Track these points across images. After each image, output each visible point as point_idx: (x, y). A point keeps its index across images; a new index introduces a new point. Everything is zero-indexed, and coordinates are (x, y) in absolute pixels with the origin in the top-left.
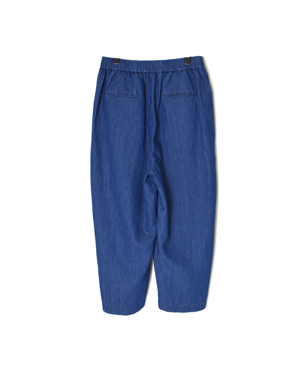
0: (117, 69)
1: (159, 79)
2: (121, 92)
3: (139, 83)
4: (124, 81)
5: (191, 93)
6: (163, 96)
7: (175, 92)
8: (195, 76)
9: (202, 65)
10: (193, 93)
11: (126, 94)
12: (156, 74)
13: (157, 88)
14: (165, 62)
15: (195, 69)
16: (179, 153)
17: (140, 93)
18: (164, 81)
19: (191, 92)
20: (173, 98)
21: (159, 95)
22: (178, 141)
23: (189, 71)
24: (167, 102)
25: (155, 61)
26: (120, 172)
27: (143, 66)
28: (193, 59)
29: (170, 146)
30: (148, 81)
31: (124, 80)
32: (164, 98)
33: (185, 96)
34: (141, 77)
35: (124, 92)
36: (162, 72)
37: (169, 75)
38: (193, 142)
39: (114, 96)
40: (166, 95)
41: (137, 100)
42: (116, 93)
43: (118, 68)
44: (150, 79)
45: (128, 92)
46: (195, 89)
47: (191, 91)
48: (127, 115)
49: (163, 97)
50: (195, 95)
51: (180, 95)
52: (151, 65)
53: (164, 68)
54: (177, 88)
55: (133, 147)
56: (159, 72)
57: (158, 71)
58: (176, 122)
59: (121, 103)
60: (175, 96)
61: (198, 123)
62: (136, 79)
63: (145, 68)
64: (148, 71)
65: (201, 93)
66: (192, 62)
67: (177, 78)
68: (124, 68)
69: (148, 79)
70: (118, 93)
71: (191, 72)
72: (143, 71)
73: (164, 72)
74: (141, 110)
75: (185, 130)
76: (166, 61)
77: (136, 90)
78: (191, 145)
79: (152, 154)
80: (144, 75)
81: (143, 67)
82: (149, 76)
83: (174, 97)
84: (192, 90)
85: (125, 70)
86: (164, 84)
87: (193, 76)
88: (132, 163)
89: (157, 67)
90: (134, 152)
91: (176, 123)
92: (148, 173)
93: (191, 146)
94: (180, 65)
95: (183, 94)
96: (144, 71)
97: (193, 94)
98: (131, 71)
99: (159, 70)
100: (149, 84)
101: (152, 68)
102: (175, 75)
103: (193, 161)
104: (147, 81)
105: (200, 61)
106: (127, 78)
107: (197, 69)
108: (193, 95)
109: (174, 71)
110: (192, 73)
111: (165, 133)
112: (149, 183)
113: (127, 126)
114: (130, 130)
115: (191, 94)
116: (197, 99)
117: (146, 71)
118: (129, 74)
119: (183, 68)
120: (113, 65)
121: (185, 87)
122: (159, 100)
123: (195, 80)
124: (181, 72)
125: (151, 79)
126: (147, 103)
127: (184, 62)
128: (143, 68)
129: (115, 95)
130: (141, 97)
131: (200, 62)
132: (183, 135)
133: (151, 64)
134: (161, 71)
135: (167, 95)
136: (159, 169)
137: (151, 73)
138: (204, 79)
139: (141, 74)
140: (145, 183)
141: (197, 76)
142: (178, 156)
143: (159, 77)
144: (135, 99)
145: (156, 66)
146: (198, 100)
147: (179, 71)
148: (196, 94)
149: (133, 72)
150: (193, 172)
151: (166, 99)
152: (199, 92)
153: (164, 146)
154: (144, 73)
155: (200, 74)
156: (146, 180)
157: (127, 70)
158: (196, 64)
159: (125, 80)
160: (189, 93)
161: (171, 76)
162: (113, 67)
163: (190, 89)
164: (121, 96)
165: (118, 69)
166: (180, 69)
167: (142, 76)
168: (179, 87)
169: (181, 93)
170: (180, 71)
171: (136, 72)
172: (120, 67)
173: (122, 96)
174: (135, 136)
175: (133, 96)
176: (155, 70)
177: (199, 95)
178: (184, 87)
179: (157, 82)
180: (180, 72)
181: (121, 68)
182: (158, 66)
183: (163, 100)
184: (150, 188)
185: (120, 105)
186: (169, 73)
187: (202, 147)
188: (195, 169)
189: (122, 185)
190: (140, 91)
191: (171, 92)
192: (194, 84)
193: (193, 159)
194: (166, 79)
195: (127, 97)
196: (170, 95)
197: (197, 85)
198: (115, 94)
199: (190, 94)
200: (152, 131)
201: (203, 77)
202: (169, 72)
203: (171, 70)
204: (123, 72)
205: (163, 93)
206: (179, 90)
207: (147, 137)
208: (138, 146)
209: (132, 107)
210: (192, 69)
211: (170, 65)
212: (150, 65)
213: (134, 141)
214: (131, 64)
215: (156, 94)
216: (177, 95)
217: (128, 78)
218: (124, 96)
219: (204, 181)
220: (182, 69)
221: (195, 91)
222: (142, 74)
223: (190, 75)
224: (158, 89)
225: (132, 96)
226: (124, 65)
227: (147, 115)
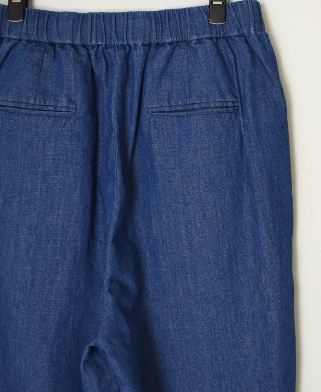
0: (16, 35)
1: (135, 65)
2: (24, 100)
3: (75, 76)
4: (35, 68)
5: (225, 105)
6: (144, 113)
7: (180, 103)
8: (237, 55)
9: (257, 24)
10: (230, 104)
11: (37, 107)
12: (127, 50)
13: (129, 90)
14: (153, 17)
15: (239, 36)
16: (189, 276)
17: (79, 104)
18: (148, 70)
19: (227, 102)
20: (174, 119)
21: (135, 111)
22: (185, 243)
23: (222, 44)
24: (156, 131)
25: (123, 14)
26: (17, 327)
27: (89, 27)
28: (231, 9)
29: (163, 254)
30: (104, 70)
31: (33, 66)
32: (149, 119)
33: (208, 114)
34: (84, 59)
35: (32, 101)
36: (143, 45)
37: (164, 52)
38: (230, 246)
39: (4, 111)
40: (154, 110)
41: (68, 125)
42: (10, 104)
43: (21, 33)
44: (109, 64)
45: (44, 102)
46: (238, 96)
47: (226, 99)
48: (39, 167)
49: (146, 117)
50: (236, 112)
51: (194, 109)
52: (113, 26)
53: (151, 34)
54: (187, 91)
55: (56, 258)
56: (135, 45)
57: (131, 43)
58: (182, 187)
59: (23, 131)
60: (181, 114)
61: (245, 190)
62: (67, 64)
63: (97, 34)
64: (102, 41)
65: (254, 105)
66: (229, 18)
67: (185, 61)
68: (35, 32)
69: (104, 63)
70: (17, 102)
71: (227, 46)
72: (89, 43)
73: (150, 45)
74: (80, 152)
75: (207, 212)
76: (155, 13)
77: (67, 96)
78: (225, 253)
79: (108, 284)
80: (92, 52)
81: (89, 30)
82: (107, 56)
83: (178, 117)
84: (229, 97)
85: (40, 40)
86: (149, 80)
87: (231, 56)
88: (53, 304)
89: (130, 31)
90: (60, 273)
91: (181, 189)
92: (92, 344)
93: (225, 256)
94: (195, 26)
95: (202, 108)
96: (91, 41)
97: (233, 107)
98: (54, 41)
99: (134, 39)
100: (107, 78)
101: (116, 32)
102: (180, 52)
103: (231, 298)
104: (100, 69)
105: (252, 15)
106: (42, 61)
107: (244, 36)
108: (231, 109)
109: (177, 42)
110: (228, 49)
111: (151, 218)
112: (97, 366)
113: (38, 197)
114: (48, 210)
115: (227, 107)
116: (242, 121)
117: (96, 42)
118: (50, 49)
119: (204, 33)
120: (8, 25)
121: (207, 88)
122: (134, 124)
123: (239, 68)
124: (198, 46)
125: (112, 64)
126: (100, 131)
127: (206, 17)
128: (89, 33)
129: (6, 108)
130: (81, 114)
131: (252, 18)
132: (201, 226)
133: (113, 22)
134: (139, 42)
135: (158, 110)
136: (125, 329)
137: (112, 46)
138: (263, 66)
139: (83, 51)
140: (85, 370)
141: (244, 56)
142: (186, 284)
143: (135, 59)
144: (64, 122)
145: (127, 28)
146: (244, 126)
147: (191, 41)
148: (240, 109)
149: (62, 46)
150: (229, 329)
151: (155, 121)
152: (248, 102)
153: (148, 251)
154: (93, 46)
155: (251, 51)
156: (86, 362)
157: (45, 40)
158: (242, 22)
159: (38, 66)
160: (220, 104)
161: (171, 55)
162: (7, 29)
163: (222, 94)
164: (23, 111)
165: (20, 36)
166: (195, 37)
167: (86, 56)
168: (191, 89)
169: (198, 106)
170: (196, 43)
171: (69, 44)
172: (24, 30)
173: (27, 111)
174: (63, 226)
175: (58, 113)
176: (123, 40)
177: (250, 110)
178: (205, 89)
179: (130, 73)
180: (195, 46)
181: (29, 32)
182: (133, 28)
183: (145, 123)
184: (100, 381)
185: (20, 139)
186: (163, 47)
187: (255, 260)
188: (233, 320)
189: (23, 367)
190: (79, 99)
191: (169, 101)
192: (235, 79)
193: (229, 293)
194: (156, 65)
195: (39, 115)
196: (167, 109)
197: (244, 82)
198: (8, 106)
199: (222, 107)
200: (111, 215)
201: (261, 61)
202: (164, 44)
203: (170, 40)
204: (34, 44)
205: (145, 105)
206: (190, 96)
207: (100, 229)
208: (69, 256)
209: (53, 144)
210: (230, 37)
211: (167, 26)
212: (110, 24)
213: (60, 242)
214: (55, 21)
215: (128, 106)
216: (187, 110)
217: (47, 59)
218: (33, 112)
219: (261, 356)
220: (202, 36)
221: (237, 98)
222: (88, 49)
223: (224, 55)
224: (133, 92)
225: (53, 113)
226: (36, 24)
227: (101, 165)
